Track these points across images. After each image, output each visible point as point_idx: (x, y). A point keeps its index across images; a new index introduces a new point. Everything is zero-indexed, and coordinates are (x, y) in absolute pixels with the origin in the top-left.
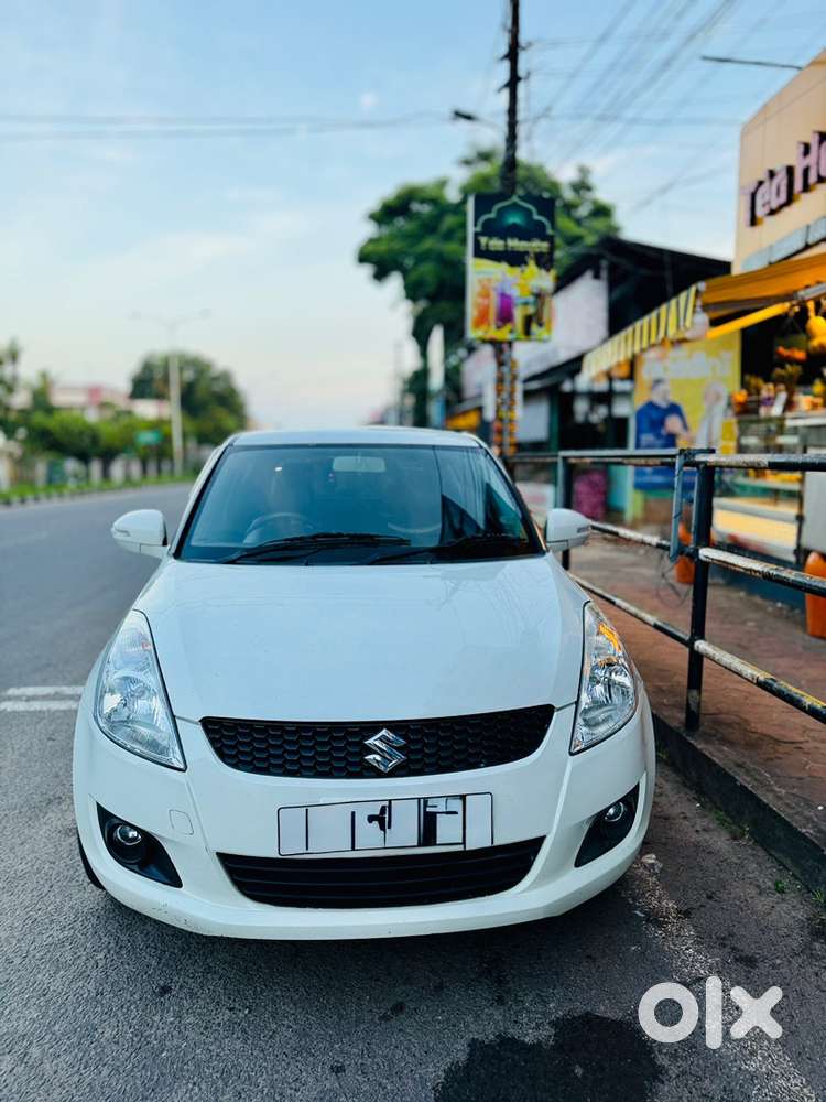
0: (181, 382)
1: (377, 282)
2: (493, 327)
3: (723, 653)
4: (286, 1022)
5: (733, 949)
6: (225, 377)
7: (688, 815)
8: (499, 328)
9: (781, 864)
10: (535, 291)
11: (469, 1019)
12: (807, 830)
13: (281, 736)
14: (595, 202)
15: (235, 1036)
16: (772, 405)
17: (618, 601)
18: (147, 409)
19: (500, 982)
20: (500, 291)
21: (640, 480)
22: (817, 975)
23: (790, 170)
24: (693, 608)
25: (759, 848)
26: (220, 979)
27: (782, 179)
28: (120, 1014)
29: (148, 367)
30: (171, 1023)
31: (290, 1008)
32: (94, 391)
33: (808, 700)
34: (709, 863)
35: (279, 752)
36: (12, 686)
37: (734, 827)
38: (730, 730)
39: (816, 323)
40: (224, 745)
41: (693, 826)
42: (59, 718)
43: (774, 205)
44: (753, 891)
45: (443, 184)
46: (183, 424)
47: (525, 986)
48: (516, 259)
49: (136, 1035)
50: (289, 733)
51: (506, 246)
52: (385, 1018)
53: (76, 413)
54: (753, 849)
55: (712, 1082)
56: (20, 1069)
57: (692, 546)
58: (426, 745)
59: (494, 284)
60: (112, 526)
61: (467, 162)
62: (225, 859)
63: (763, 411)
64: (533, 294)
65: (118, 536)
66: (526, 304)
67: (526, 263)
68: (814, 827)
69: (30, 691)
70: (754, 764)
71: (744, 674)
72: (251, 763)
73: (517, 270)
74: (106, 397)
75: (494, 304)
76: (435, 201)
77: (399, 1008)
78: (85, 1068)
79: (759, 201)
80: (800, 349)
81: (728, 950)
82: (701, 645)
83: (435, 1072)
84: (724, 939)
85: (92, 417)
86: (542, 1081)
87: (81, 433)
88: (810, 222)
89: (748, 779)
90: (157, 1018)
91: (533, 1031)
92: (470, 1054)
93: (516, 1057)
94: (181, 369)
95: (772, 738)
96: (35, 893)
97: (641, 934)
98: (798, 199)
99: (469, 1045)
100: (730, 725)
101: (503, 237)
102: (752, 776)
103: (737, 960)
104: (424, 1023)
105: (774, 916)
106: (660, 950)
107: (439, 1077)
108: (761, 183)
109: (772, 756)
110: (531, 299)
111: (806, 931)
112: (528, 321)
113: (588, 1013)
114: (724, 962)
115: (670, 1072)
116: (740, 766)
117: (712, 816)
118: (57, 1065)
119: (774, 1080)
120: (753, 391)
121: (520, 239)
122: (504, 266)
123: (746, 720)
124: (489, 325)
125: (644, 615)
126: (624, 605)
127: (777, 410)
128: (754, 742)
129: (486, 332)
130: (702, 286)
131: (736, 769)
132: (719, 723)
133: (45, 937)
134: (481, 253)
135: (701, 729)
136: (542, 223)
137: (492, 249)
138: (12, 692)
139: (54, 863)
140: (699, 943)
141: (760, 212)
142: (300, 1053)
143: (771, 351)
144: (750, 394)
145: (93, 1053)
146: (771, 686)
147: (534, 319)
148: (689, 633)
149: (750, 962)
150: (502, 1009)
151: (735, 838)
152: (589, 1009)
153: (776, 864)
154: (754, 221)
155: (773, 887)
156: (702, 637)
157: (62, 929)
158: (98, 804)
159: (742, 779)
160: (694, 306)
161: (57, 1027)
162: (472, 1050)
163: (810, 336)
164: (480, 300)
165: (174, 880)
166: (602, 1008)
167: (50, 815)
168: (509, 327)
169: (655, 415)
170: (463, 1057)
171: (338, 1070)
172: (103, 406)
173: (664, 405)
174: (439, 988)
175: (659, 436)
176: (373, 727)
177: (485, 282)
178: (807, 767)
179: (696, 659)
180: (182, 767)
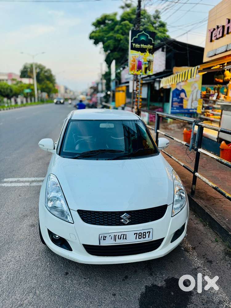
0: (36, 72)
1: (95, 45)
2: (136, 71)
3: (203, 177)
4: (99, 282)
5: (207, 258)
6: (49, 71)
7: (192, 219)
8: (138, 71)
9: (216, 234)
10: (148, 60)
11: (144, 280)
12: (224, 227)
13: (99, 215)
14: (160, 22)
15: (87, 286)
16: (213, 96)
17: (172, 157)
18: (26, 81)
19: (150, 269)
20: (138, 60)
21: (172, 111)
22: (227, 265)
23: (223, 27)
24: (195, 164)
25: (211, 229)
26: (80, 270)
27: (221, 29)
28: (57, 281)
29: (25, 68)
30: (70, 283)
31: (99, 278)
32: (10, 75)
33: (227, 195)
34: (199, 233)
35: (98, 219)
36: (5, 178)
37: (204, 223)
38: (203, 195)
39: (227, 73)
40: (83, 217)
41: (194, 222)
42: (20, 189)
43: (218, 37)
44: (211, 242)
45: (115, 14)
46: (37, 86)
47: (157, 270)
48: (143, 50)
49: (62, 287)
50: (101, 214)
51: (140, 46)
52: (123, 280)
53: (5, 82)
54: (210, 229)
55: (204, 295)
56: (35, 297)
57: (196, 147)
58: (136, 217)
59: (136, 58)
60: (38, 143)
61: (123, 8)
62: (84, 245)
63: (210, 98)
64: (147, 61)
65: (40, 146)
66: (146, 64)
67: (146, 52)
68: (226, 225)
69: (11, 180)
70: (209, 206)
71: (209, 184)
72: (91, 222)
73: (143, 54)
74: (14, 77)
75: (136, 64)
76: (113, 20)
77: (126, 277)
78: (51, 296)
79: (213, 35)
80: (221, 79)
81: (205, 259)
82: (197, 174)
83: (138, 295)
84: (204, 256)
85: (10, 83)
86: (164, 297)
87: (7, 89)
88: (228, 44)
89: (208, 211)
90: (66, 282)
91: (160, 283)
92: (146, 290)
93: (157, 290)
94: (36, 68)
95: (213, 197)
96: (27, 245)
97: (184, 255)
98: (225, 36)
99: (145, 287)
100: (202, 193)
101: (140, 44)
102: (209, 210)
103: (207, 262)
104: (133, 281)
105: (216, 248)
106: (189, 259)
107: (139, 296)
108: (214, 29)
109: (214, 203)
110: (147, 62)
111: (224, 253)
112: (146, 69)
113: (173, 277)
114: (205, 262)
115: (194, 293)
116: (206, 206)
117: (198, 219)
118: (44, 295)
119: (219, 295)
120: (208, 92)
121: (144, 45)
122: (140, 52)
123: (206, 191)
124: (135, 70)
125: (180, 162)
126: (174, 159)
127: (214, 98)
128: (209, 199)
129: (134, 72)
130: (199, 66)
131: (205, 207)
132: (199, 192)
133: (32, 258)
134: (133, 48)
135: (195, 195)
136: (151, 39)
137: (136, 47)
138: (5, 180)
139: (30, 236)
140: (198, 257)
141: (214, 38)
142: (104, 291)
143: (213, 79)
144: (207, 93)
145: (52, 292)
146: (217, 189)
147: (148, 69)
148: (193, 170)
149: (211, 262)
150: (152, 277)
151: (204, 226)
152: (173, 276)
153: (215, 234)
154: (211, 41)
155: (215, 240)
156: (197, 172)
157: (36, 256)
158: (48, 229)
159: (207, 211)
160: (196, 72)
161: (41, 285)
162: (146, 288)
163: (225, 77)
164: (132, 63)
165: (70, 249)
166: (176, 276)
167: (25, 221)
168: (140, 71)
169: (177, 92)
170: (144, 290)
171: (114, 295)
172: (13, 80)
173: (180, 89)
174: (136, 271)
175: (178, 98)
176: (122, 213)
177: (134, 57)
178: (223, 207)
179: (195, 177)
180: (73, 222)
